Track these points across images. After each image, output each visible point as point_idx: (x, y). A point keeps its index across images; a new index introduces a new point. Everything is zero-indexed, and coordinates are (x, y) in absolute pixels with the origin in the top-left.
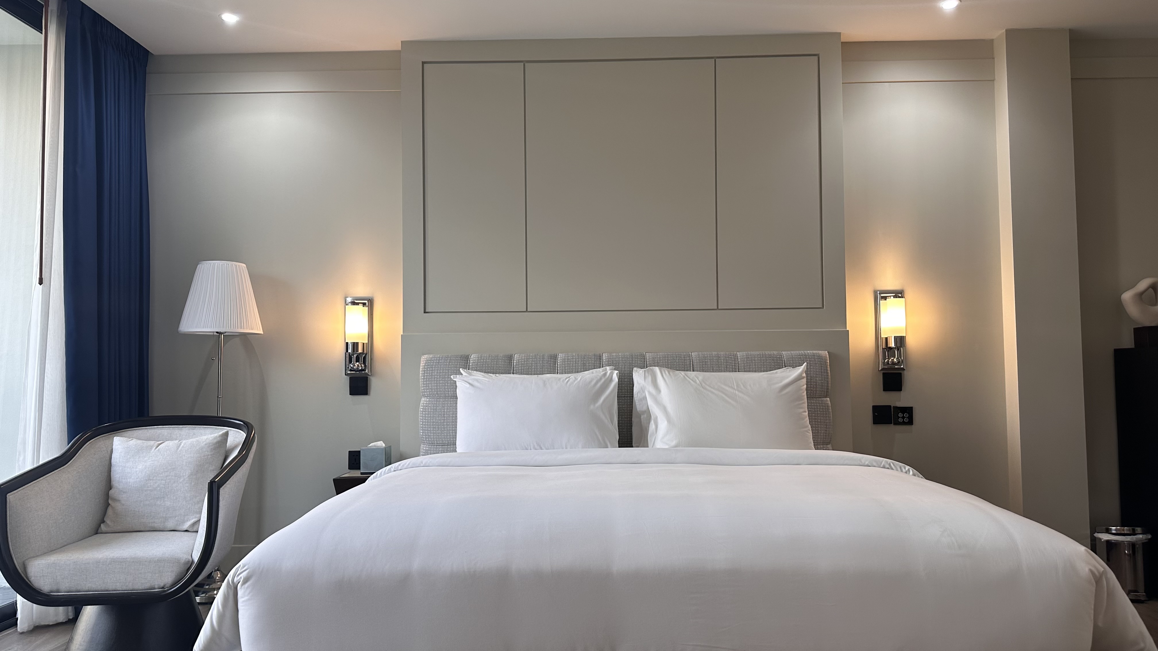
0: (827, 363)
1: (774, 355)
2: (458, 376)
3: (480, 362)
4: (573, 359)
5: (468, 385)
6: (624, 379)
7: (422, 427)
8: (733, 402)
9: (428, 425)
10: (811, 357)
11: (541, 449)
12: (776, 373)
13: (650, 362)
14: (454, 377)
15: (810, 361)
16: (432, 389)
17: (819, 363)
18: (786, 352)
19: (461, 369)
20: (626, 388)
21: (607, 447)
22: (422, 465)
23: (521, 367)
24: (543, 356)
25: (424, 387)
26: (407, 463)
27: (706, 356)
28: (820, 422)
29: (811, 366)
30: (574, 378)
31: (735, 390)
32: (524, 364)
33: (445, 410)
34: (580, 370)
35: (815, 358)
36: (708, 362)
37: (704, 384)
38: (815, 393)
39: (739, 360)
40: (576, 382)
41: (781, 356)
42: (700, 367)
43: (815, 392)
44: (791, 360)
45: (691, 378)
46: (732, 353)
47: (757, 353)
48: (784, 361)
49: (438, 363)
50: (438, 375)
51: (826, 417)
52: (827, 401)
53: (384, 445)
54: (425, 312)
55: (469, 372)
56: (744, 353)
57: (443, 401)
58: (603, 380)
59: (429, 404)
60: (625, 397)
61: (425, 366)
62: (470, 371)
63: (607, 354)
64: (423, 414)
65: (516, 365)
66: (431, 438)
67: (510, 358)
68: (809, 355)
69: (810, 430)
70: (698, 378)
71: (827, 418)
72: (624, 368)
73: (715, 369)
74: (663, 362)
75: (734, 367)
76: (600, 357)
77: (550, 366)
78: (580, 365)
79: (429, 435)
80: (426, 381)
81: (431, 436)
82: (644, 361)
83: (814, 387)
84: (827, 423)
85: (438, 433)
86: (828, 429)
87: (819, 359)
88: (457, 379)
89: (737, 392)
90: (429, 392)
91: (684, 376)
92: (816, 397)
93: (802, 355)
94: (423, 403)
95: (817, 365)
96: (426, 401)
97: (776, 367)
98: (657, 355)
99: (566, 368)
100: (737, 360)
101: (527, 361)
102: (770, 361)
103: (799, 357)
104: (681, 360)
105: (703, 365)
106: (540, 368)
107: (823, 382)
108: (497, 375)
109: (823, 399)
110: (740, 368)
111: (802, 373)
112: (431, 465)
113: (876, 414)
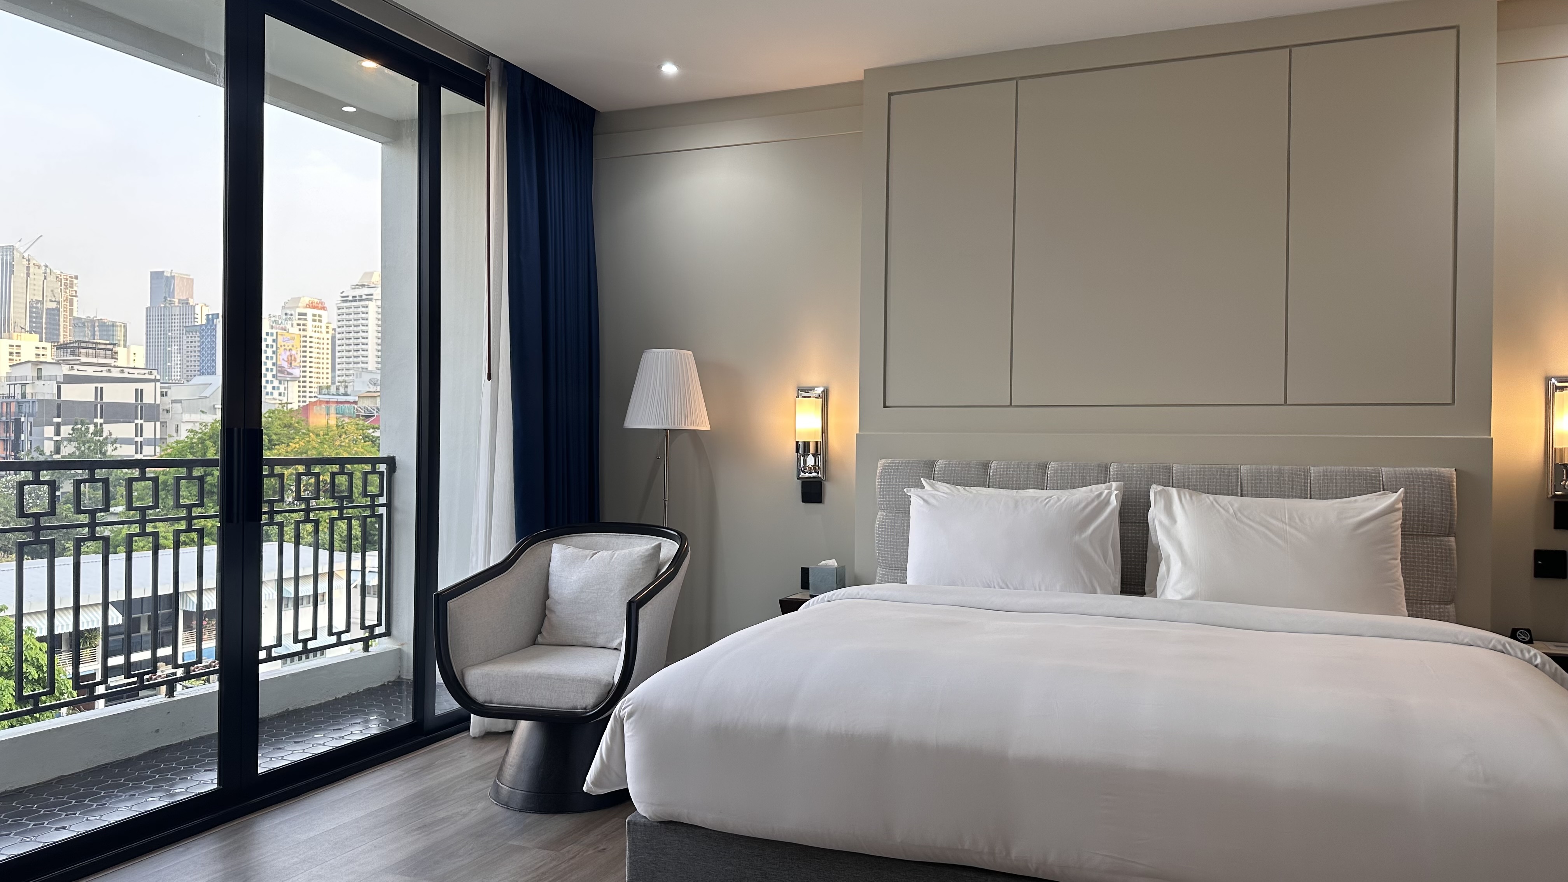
0: (1453, 486)
1: (1367, 472)
2: (912, 489)
3: (947, 471)
4: (1068, 469)
5: (922, 502)
6: (1140, 499)
7: (879, 547)
8: (1280, 542)
9: (884, 544)
10: (1425, 477)
11: (1009, 588)
12: (1356, 501)
13: (1178, 478)
14: (907, 490)
15: (1423, 482)
16: (889, 501)
17: (1438, 485)
18: (1387, 469)
19: (922, 479)
20: (1142, 511)
21: (1095, 592)
22: (858, 597)
23: (1000, 478)
24: (1029, 464)
25: (880, 498)
26: (842, 594)
27: (1261, 471)
28: (1436, 572)
29: (1425, 489)
30: (1056, 499)
31: (1286, 524)
32: (1003, 474)
33: (905, 528)
34: (1077, 484)
35: (1432, 478)
36: (1264, 479)
37: (1239, 515)
38: (1431, 530)
39: (1312, 478)
40: (1058, 504)
41: (1379, 474)
42: (1252, 487)
43: (1430, 528)
44: (1393, 481)
45: (1222, 505)
46: (1303, 468)
47: (1341, 468)
48: (1383, 481)
49: (897, 469)
50: (896, 485)
51: (1447, 565)
52: (1449, 541)
53: (836, 564)
54: (885, 406)
55: (932, 483)
56: (1321, 468)
57: (903, 517)
58: (1096, 503)
59: (886, 519)
60: (1139, 523)
61: (882, 472)
62: (934, 481)
63: (1116, 464)
64: (879, 531)
65: (993, 475)
66: (888, 561)
67: (986, 466)
68: (1422, 475)
69: (1400, 586)
70: (1232, 506)
71: (1448, 566)
72: (1140, 484)
73: (1274, 489)
74: (1196, 478)
75: (1303, 488)
76: (1106, 468)
77: (1038, 478)
78: (1077, 477)
79: (885, 557)
80: (883, 491)
81: (888, 557)
82: (1170, 476)
83: (1428, 521)
84: (1447, 573)
85: (897, 555)
86: (1448, 583)
87: (1439, 479)
88: (914, 495)
89: (1288, 528)
90: (886, 504)
91: (1212, 503)
92: (1431, 535)
93: (1412, 474)
94: (880, 518)
95: (1435, 489)
96: (883, 515)
97: (1369, 489)
98: (1189, 468)
99: (1059, 481)
100: (1309, 477)
101: (1007, 471)
102: (1360, 481)
103: (1407, 476)
104: (1223, 475)
105: (1256, 483)
106: (1025, 481)
107: (1443, 513)
108: (967, 488)
109: (1442, 538)
110: (1313, 489)
111: (1396, 502)
112: (868, 598)
113: (1540, 562)
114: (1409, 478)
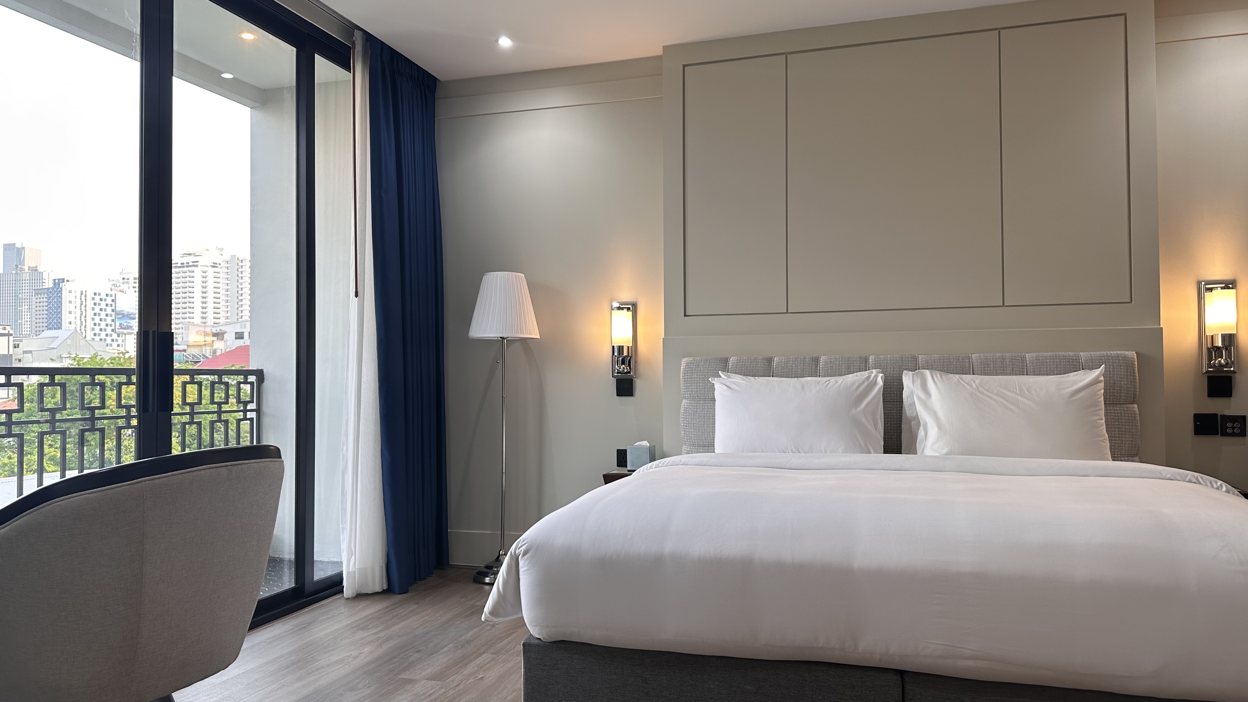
0: (1135, 365)
1: (1070, 356)
2: (716, 378)
3: (739, 365)
4: (836, 361)
5: (725, 388)
6: (893, 382)
7: (684, 428)
8: (1013, 408)
9: (689, 426)
10: (1114, 358)
11: (799, 452)
12: (1068, 376)
13: (923, 365)
14: (712, 379)
15: (1113, 363)
16: (692, 391)
17: (1124, 365)
18: (1084, 353)
19: (720, 372)
20: (895, 392)
21: (870, 453)
22: (681, 463)
23: (781, 370)
24: (804, 358)
25: (684, 389)
26: (667, 461)
27: (988, 358)
28: (1125, 431)
29: (1114, 368)
30: (834, 382)
31: (1017, 394)
32: (784, 367)
33: (705, 412)
34: (843, 373)
35: (1119, 359)
36: (991, 364)
37: (980, 389)
38: (1120, 399)
39: (1028, 362)
40: (836, 385)
41: (1079, 357)
42: (981, 370)
43: (1118, 397)
44: (1090, 362)
45: (966, 382)
46: (1020, 354)
47: (1049, 354)
48: (1082, 363)
49: (698, 365)
50: (697, 378)
51: (1133, 425)
52: (1134, 407)
53: (648, 445)
54: (685, 316)
55: (728, 374)
56: (1034, 354)
57: (703, 404)
58: (866, 383)
59: (690, 406)
60: (893, 401)
61: (685, 368)
62: (729, 374)
63: (874, 356)
64: (684, 415)
65: (776, 368)
66: (692, 439)
67: (770, 360)
68: (1112, 357)
69: (1106, 440)
70: (974, 382)
71: (1134, 427)
72: (893, 371)
73: (998, 371)
74: (938, 365)
75: (1021, 370)
76: (866, 360)
77: (812, 369)
78: (843, 367)
79: (690, 437)
80: (687, 384)
81: (692, 437)
82: (916, 364)
83: (1117, 393)
84: (1133, 432)
85: (699, 435)
86: (1134, 440)
87: (1124, 360)
88: (716, 382)
89: (1019, 397)
90: (690, 394)
91: (958, 380)
92: (1120, 403)
93: (1104, 357)
94: (684, 405)
95: (1122, 367)
96: (687, 403)
97: (1072, 369)
98: (931, 357)
99: (829, 371)
100: (1025, 362)
101: (787, 364)
102: (1065, 363)
103: (1100, 358)
104: (959, 362)
105: (984, 367)
106: (801, 371)
107: (1129, 386)
108: (756, 378)
109: (1129, 406)
110: (1028, 371)
111: (1098, 376)
112: (689, 463)
113: (1198, 423)
114: (1102, 359)
